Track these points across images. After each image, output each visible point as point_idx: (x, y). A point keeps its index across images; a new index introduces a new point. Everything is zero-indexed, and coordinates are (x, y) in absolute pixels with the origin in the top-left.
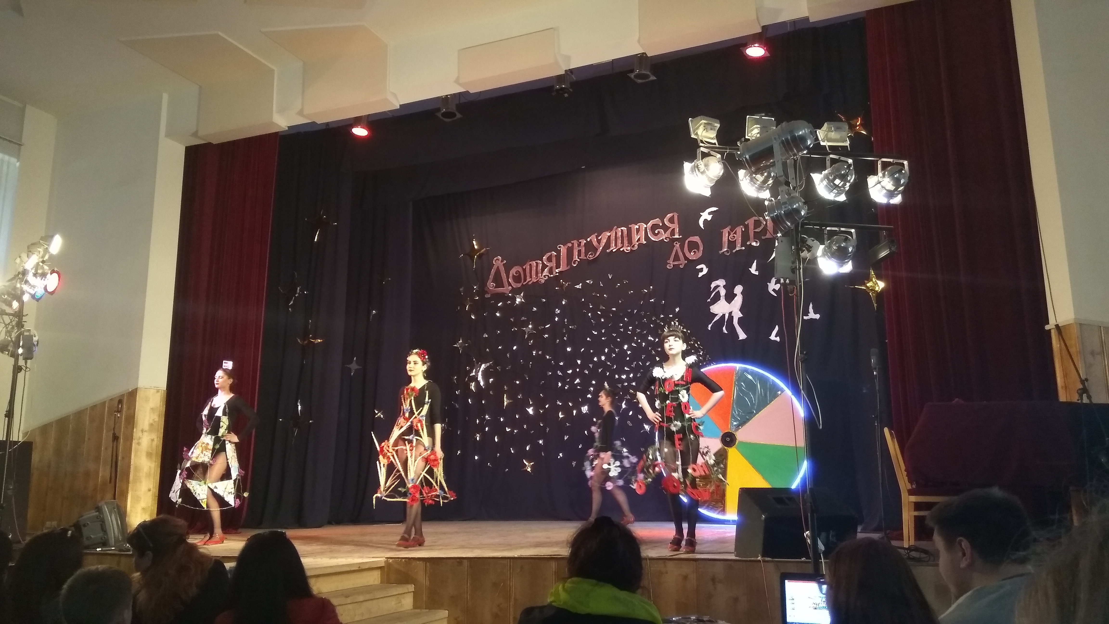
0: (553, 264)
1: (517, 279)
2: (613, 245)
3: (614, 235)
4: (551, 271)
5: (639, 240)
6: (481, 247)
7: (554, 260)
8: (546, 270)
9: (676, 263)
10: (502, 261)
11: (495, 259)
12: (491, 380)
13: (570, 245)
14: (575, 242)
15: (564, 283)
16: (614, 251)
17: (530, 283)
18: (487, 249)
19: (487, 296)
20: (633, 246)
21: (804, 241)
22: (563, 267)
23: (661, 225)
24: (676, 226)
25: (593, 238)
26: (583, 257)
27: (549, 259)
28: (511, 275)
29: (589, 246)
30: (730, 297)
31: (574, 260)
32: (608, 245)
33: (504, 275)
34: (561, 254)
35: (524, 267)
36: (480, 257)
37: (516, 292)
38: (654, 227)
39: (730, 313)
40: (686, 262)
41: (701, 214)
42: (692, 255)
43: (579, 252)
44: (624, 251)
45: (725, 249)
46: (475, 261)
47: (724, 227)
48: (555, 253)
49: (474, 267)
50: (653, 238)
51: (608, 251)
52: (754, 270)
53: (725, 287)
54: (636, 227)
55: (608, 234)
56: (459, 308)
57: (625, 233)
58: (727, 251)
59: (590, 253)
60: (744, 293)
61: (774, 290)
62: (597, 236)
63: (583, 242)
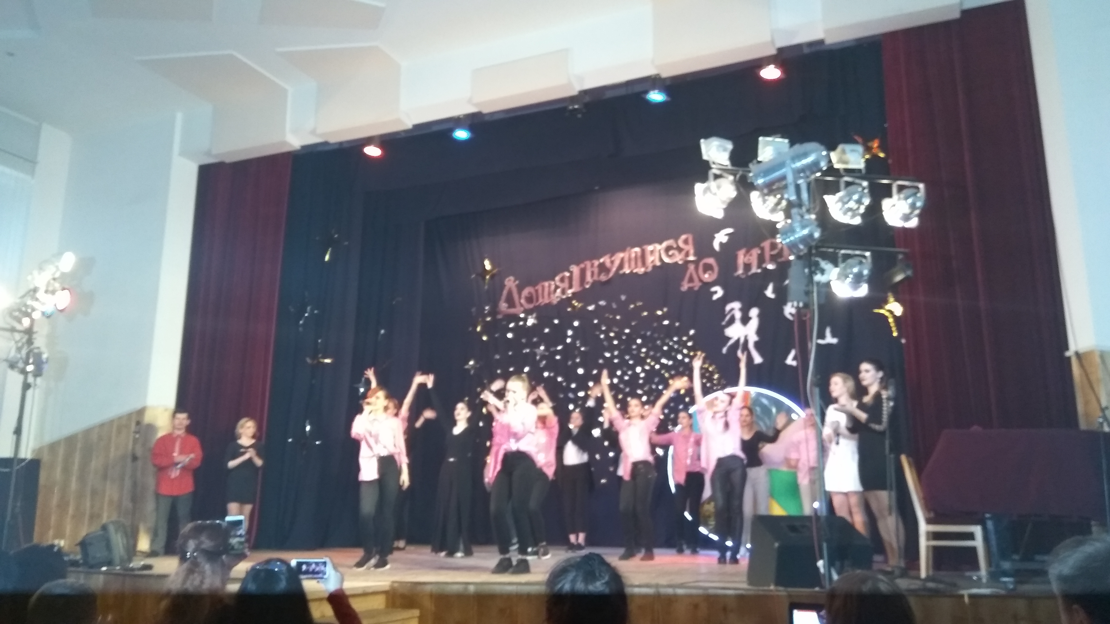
0: (566, 284)
1: (529, 299)
2: (626, 265)
3: (627, 256)
4: (563, 292)
5: (653, 262)
6: (493, 267)
7: (567, 281)
8: (559, 291)
9: (691, 285)
10: (515, 281)
11: (507, 279)
13: (582, 266)
14: (588, 263)
15: (576, 304)
16: (627, 272)
17: (543, 304)
18: (500, 268)
19: (500, 317)
20: (647, 268)
21: (817, 264)
22: (576, 288)
23: (675, 246)
24: (690, 248)
25: (605, 259)
26: (596, 278)
27: (562, 280)
28: (523, 296)
29: (603, 268)
30: (745, 320)
31: (587, 280)
32: (621, 266)
33: (516, 295)
34: (574, 275)
35: (536, 288)
36: (493, 277)
37: (528, 312)
38: (668, 249)
39: (746, 337)
40: (700, 284)
41: (716, 235)
42: (707, 277)
43: (593, 274)
44: (636, 273)
45: (740, 271)
46: (487, 281)
47: (740, 249)
48: (567, 274)
49: (486, 287)
50: (667, 260)
51: (621, 272)
52: (769, 293)
53: (741, 310)
54: (650, 248)
55: (621, 255)
56: (470, 329)
57: (639, 254)
58: (743, 274)
59: (603, 274)
60: (760, 316)
61: (791, 314)
62: (611, 257)
63: (596, 263)
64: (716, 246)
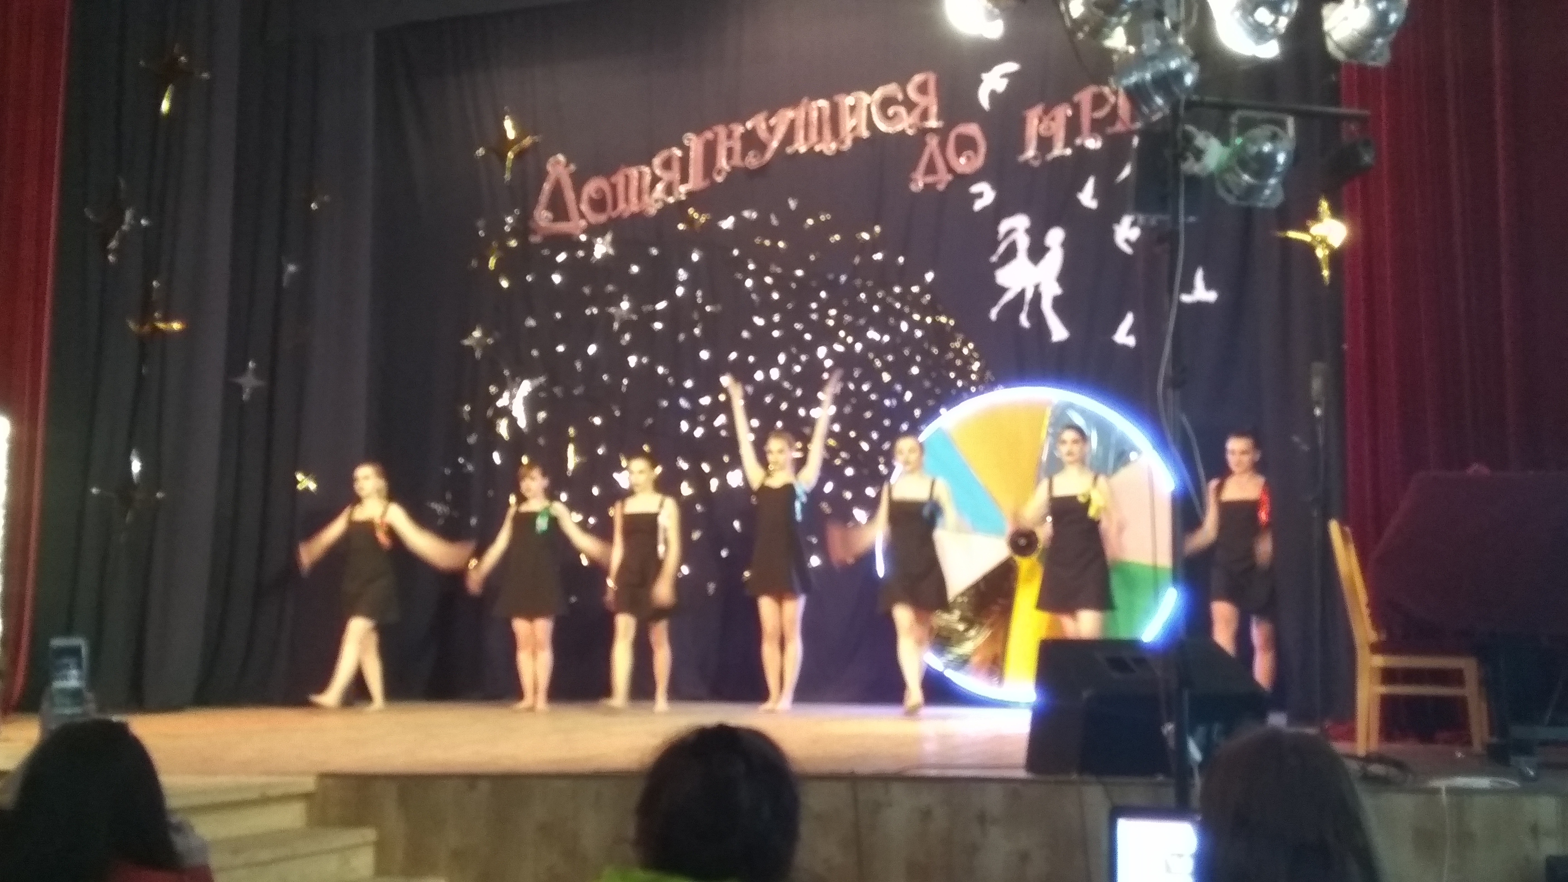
0: (675, 174)
1: (598, 205)
2: (800, 134)
3: (803, 116)
4: (669, 190)
5: (854, 129)
6: (522, 133)
7: (676, 165)
8: (660, 187)
9: (930, 179)
10: (567, 165)
11: (552, 160)
12: (542, 415)
13: (709, 135)
14: (721, 130)
15: (696, 216)
16: (803, 149)
17: (626, 214)
18: (536, 138)
19: (535, 239)
20: (842, 142)
21: (1188, 138)
22: (695, 182)
23: (900, 97)
24: (931, 103)
25: (757, 123)
26: (737, 161)
27: (667, 165)
28: (585, 197)
29: (751, 141)
30: (1037, 252)
31: (718, 166)
32: (789, 138)
33: (569, 195)
34: (692, 154)
35: (613, 179)
36: (519, 156)
37: (595, 231)
38: (886, 103)
39: (1037, 287)
40: (950, 177)
41: (984, 76)
42: (962, 164)
43: (730, 152)
44: (821, 152)
45: (1030, 152)
46: (509, 163)
47: (1031, 106)
48: (677, 152)
49: (507, 176)
50: (883, 126)
51: (789, 150)
52: (1087, 197)
53: (1029, 231)
54: (849, 100)
55: (790, 114)
56: (474, 263)
57: (827, 113)
58: (1035, 158)
59: (751, 153)
60: (1066, 245)
61: (1127, 241)
62: (768, 119)
63: (739, 130)
64: (984, 100)
